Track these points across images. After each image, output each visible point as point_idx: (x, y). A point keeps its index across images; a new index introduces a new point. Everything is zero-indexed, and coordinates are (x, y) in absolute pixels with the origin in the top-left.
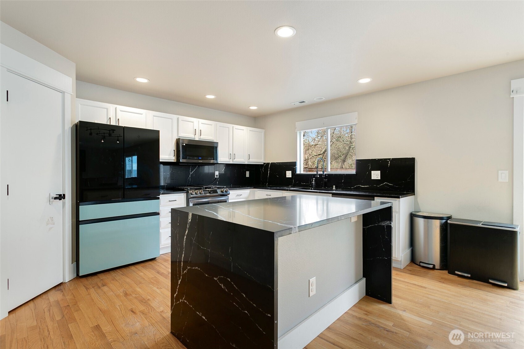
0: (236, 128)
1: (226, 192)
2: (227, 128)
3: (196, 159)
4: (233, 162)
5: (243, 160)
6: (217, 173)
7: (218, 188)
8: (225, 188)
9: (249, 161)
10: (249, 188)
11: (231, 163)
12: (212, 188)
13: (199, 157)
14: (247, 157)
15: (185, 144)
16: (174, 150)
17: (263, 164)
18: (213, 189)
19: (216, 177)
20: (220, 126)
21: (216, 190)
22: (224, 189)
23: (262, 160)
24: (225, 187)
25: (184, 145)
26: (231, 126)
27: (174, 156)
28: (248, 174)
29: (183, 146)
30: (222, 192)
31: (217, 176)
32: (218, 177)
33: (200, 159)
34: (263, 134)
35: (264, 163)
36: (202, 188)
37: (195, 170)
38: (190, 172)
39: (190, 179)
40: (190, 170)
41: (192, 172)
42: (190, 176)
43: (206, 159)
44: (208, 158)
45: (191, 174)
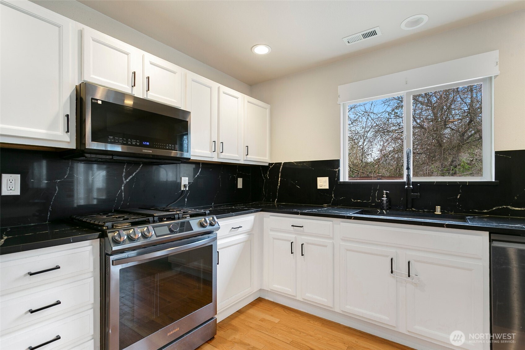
0: (225, 91)
1: (211, 225)
2: (209, 87)
3: (136, 145)
4: (218, 158)
5: (237, 156)
6: (185, 181)
7: (192, 216)
8: (209, 214)
9: (247, 157)
10: (255, 212)
11: (215, 159)
12: (177, 216)
13: (142, 139)
14: (243, 151)
15: (102, 101)
16: (68, 116)
17: (267, 165)
18: (179, 218)
19: (182, 189)
20: (193, 81)
21: (188, 222)
22: (207, 219)
23: (267, 158)
24: (208, 212)
25: (100, 102)
26: (215, 85)
27: (68, 131)
28: (240, 183)
29: (94, 105)
30: (202, 225)
31: (185, 186)
32: (187, 189)
33: (146, 146)
34: (268, 111)
35: (269, 164)
36: (151, 219)
37: (135, 174)
38: (124, 179)
39: (123, 194)
40: (124, 174)
41: (129, 178)
42: (123, 188)
43: (162, 146)
44: (166, 145)
45: (125, 182)
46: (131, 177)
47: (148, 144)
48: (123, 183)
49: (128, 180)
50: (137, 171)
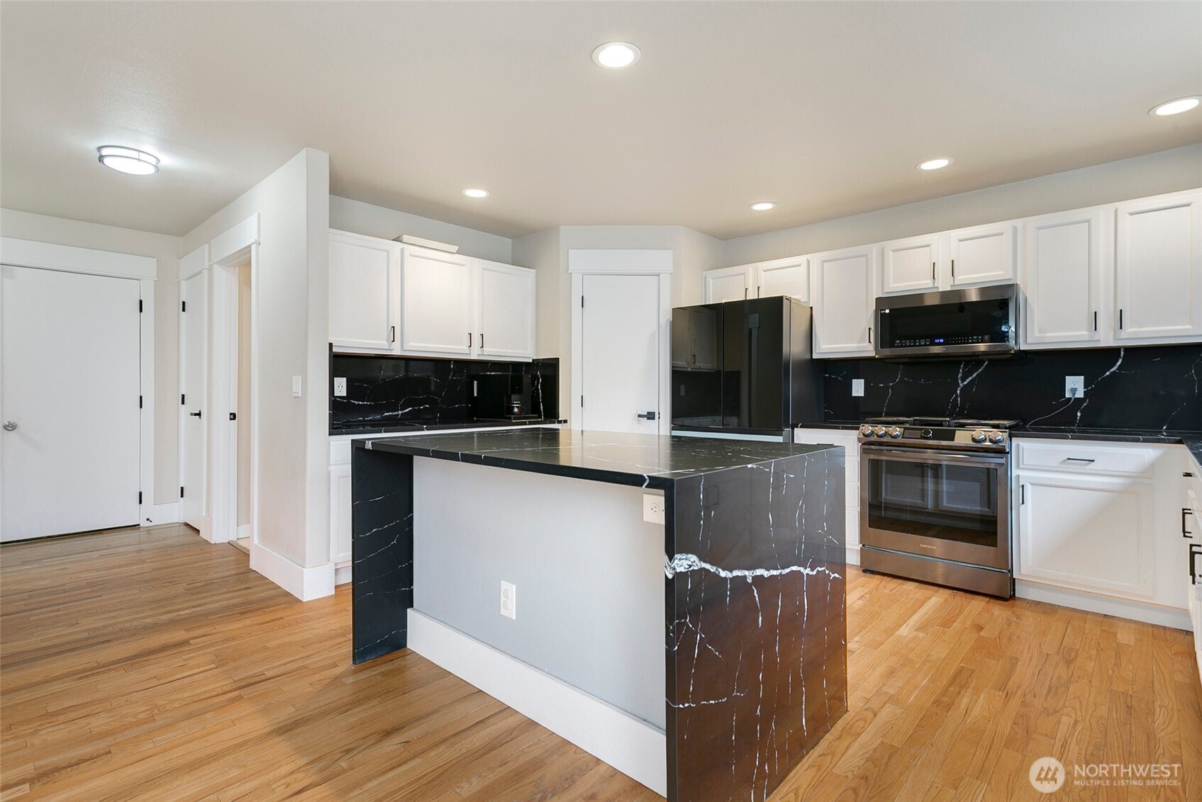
2: (1083, 222)
3: (923, 343)
6: (1075, 382)
15: (889, 310)
16: (870, 329)
19: (1068, 396)
20: (1040, 228)
21: (953, 432)
30: (974, 439)
31: (1074, 391)
32: (1081, 396)
33: (944, 344)
37: (976, 374)
38: (960, 381)
39: (959, 399)
40: (960, 375)
41: (968, 380)
42: (958, 392)
43: (961, 340)
44: (968, 338)
45: (961, 385)
46: (970, 378)
47: (942, 341)
48: (959, 386)
49: (965, 383)
50: (980, 370)
